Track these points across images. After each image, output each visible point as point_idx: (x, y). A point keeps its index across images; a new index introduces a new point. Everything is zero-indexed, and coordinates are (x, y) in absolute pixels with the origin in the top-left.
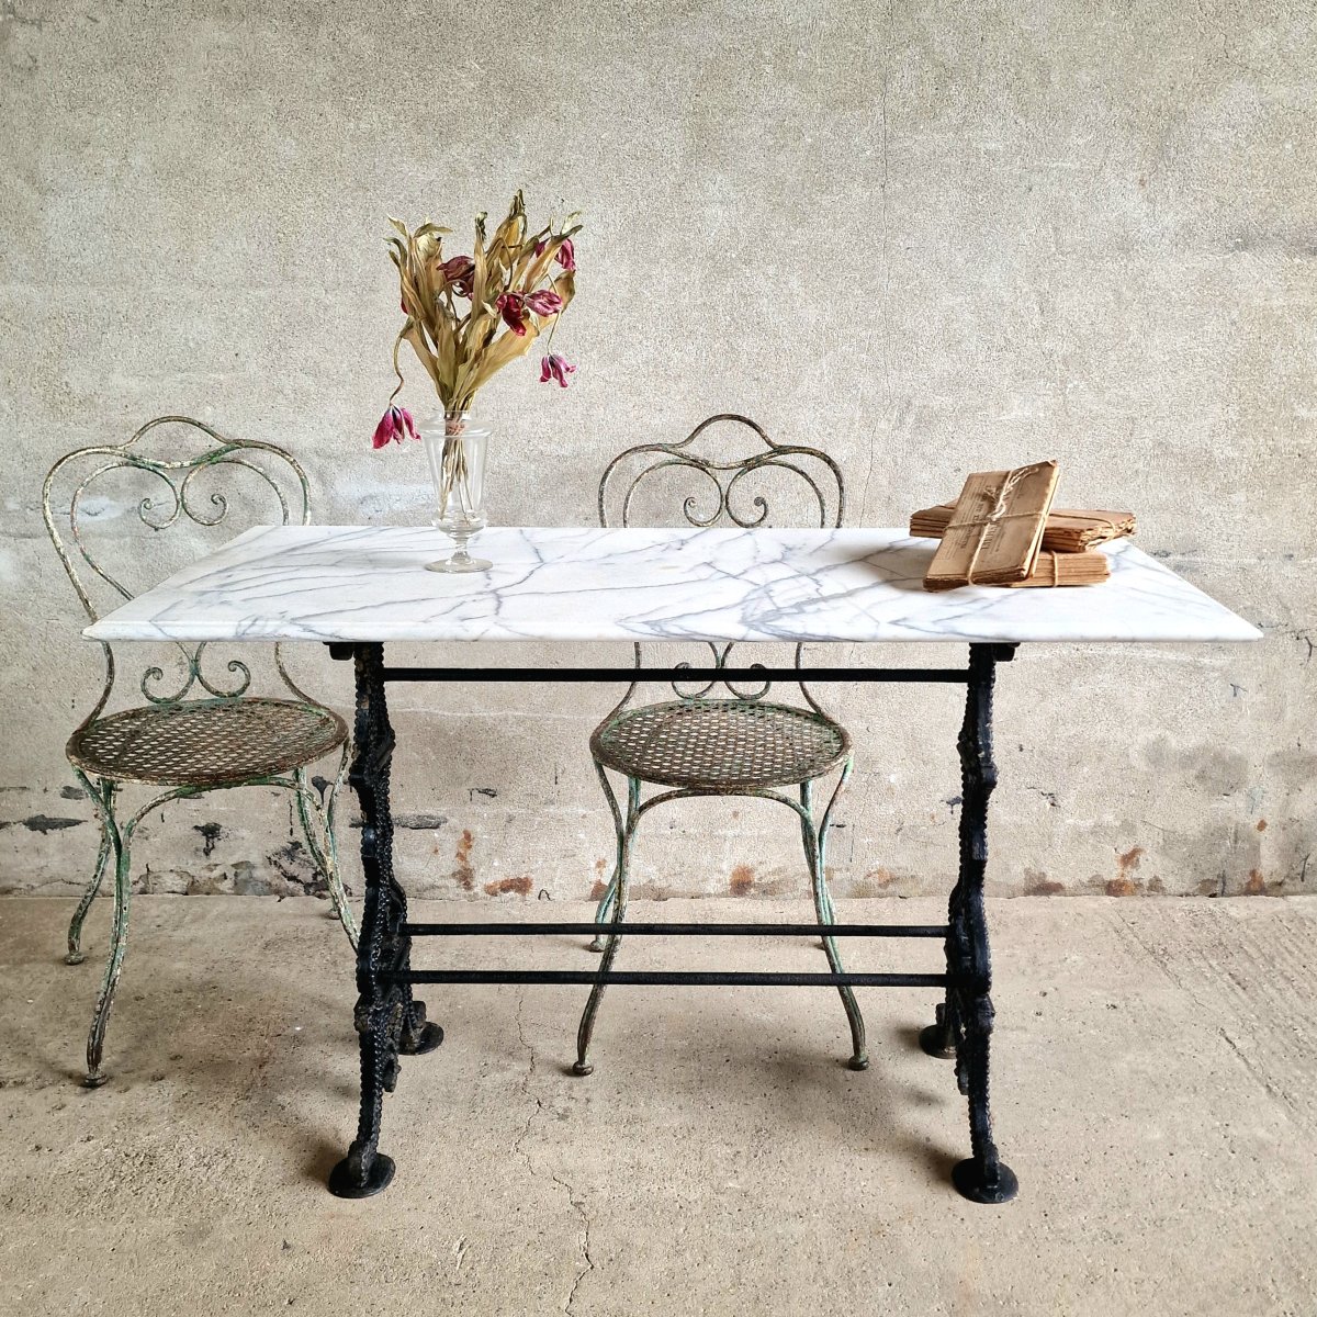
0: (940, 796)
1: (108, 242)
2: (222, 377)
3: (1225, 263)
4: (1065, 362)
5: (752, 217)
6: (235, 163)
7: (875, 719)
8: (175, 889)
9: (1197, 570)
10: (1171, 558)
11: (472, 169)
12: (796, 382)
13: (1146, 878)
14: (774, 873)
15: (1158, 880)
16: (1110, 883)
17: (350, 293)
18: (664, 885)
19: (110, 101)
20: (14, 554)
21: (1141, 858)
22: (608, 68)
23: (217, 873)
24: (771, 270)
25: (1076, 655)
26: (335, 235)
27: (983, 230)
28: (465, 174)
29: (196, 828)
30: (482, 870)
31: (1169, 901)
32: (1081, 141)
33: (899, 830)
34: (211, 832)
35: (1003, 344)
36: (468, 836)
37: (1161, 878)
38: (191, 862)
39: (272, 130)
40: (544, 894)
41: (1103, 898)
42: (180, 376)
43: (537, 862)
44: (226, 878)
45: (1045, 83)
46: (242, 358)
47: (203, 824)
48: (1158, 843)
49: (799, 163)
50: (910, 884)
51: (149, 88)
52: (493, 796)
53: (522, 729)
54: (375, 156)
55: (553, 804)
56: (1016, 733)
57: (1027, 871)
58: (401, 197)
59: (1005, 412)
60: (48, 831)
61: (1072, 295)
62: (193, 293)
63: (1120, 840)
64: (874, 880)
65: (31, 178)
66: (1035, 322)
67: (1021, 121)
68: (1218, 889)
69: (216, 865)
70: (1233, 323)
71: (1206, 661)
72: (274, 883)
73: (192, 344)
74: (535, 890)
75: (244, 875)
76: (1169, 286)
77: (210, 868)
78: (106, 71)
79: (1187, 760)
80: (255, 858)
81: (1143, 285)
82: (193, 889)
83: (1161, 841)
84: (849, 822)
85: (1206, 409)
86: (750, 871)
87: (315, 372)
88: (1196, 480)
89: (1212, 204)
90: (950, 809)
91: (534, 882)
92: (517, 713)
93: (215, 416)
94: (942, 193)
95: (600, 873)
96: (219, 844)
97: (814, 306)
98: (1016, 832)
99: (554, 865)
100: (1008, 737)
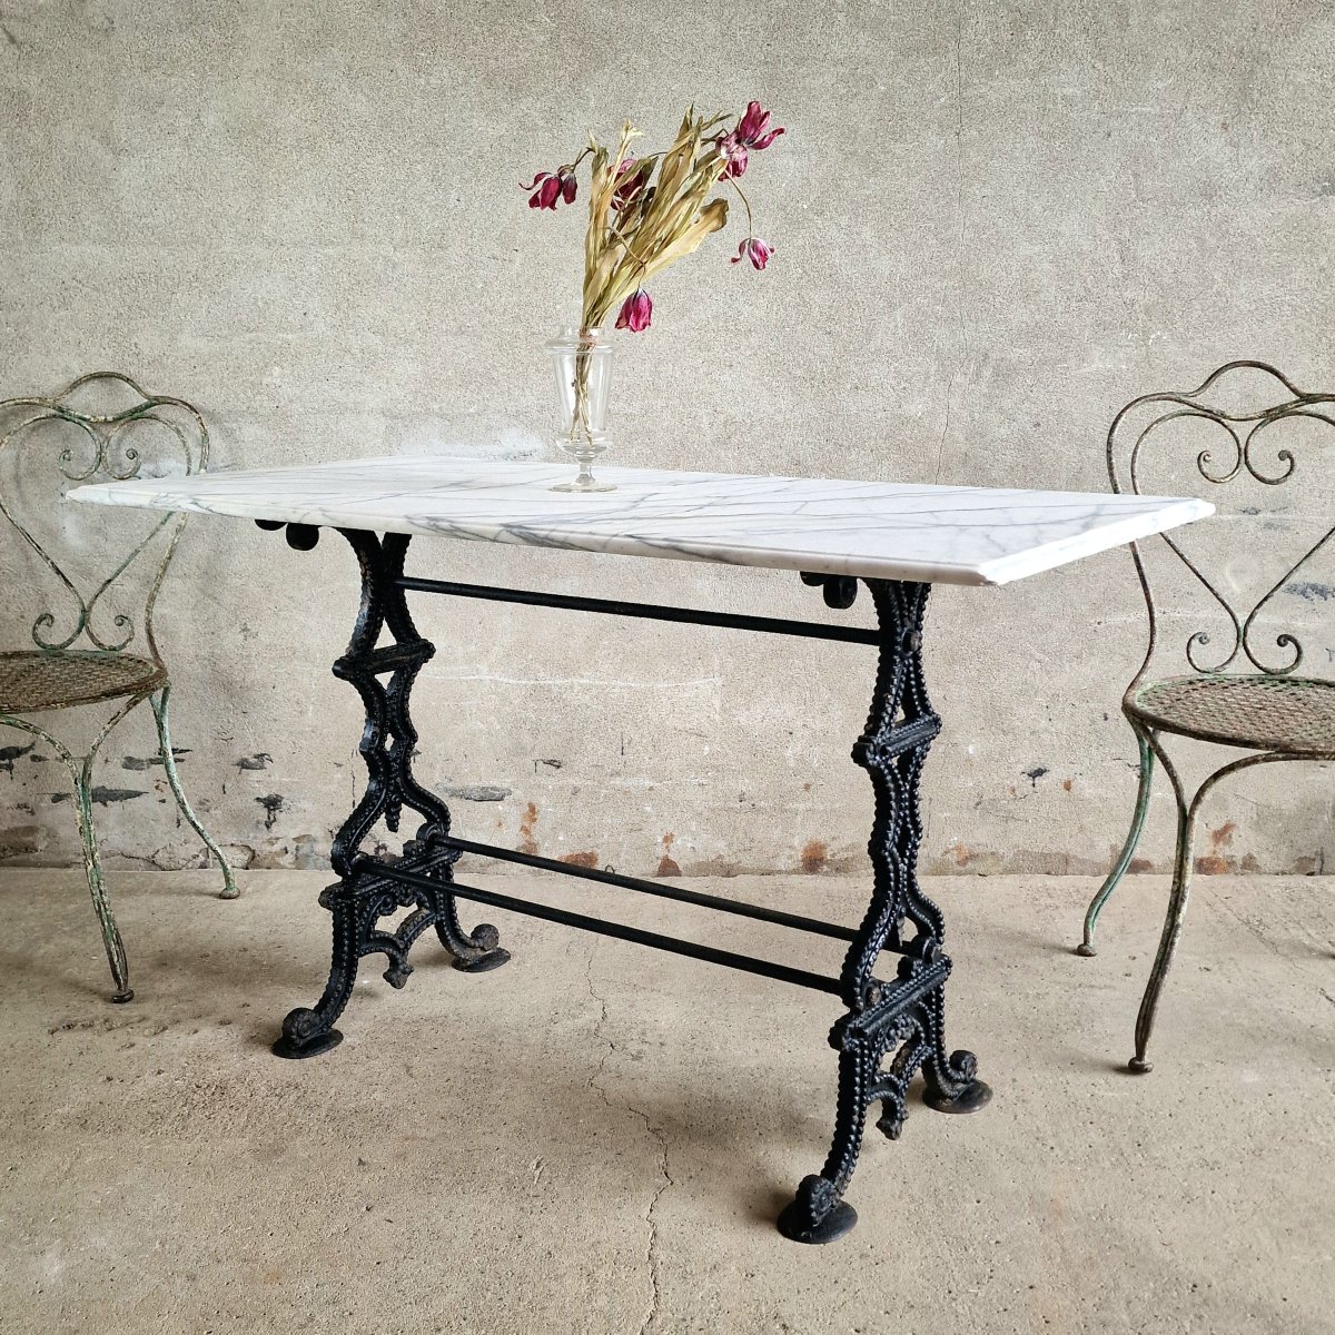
0: (1021, 767)
1: (179, 201)
2: (290, 337)
3: (1312, 208)
4: (1147, 311)
5: (824, 166)
6: (306, 121)
7: (952, 687)
8: (236, 863)
9: (1288, 528)
10: (1260, 515)
11: (541, 123)
12: (869, 335)
13: (1239, 857)
14: (847, 849)
15: (1251, 857)
16: (1202, 860)
17: (419, 251)
18: (734, 861)
19: (184, 61)
20: (80, 518)
21: (1234, 833)
22: (679, 19)
23: (278, 847)
24: (844, 221)
26: (405, 192)
27: (1060, 177)
28: (535, 128)
29: (258, 799)
30: (547, 845)
31: (1264, 879)
32: (1160, 85)
33: (978, 804)
34: (272, 803)
35: (1083, 294)
36: (532, 809)
37: (1255, 855)
38: (252, 835)
39: (343, 86)
40: (611, 870)
41: (1195, 875)
42: (248, 336)
43: (602, 836)
44: (287, 853)
45: (1123, 26)
46: (311, 318)
47: (265, 795)
48: (1252, 818)
49: (872, 111)
50: (990, 861)
51: (223, 48)
52: (558, 767)
53: (587, 697)
54: (444, 112)
55: (620, 775)
56: (1100, 701)
57: (1112, 847)
58: (471, 153)
59: (1085, 364)
60: (108, 803)
61: (1153, 244)
62: (263, 253)
63: (1212, 813)
64: (953, 858)
65: (106, 139)
66: (1115, 271)
67: (1099, 65)
68: (1316, 867)
69: (278, 839)
70: (1322, 270)
71: (1300, 624)
73: (260, 304)
74: (600, 865)
75: (305, 849)
76: (1254, 233)
77: (271, 842)
78: (181, 31)
80: (317, 831)
81: (1227, 231)
82: (253, 862)
83: (1255, 816)
84: (926, 795)
85: (1295, 359)
86: (823, 847)
87: (383, 331)
88: (1286, 434)
89: (1298, 147)
90: (1032, 782)
91: (600, 857)
92: (582, 681)
93: (283, 376)
94: (1018, 140)
95: (667, 847)
96: (280, 816)
97: (887, 257)
98: (1101, 806)
99: (620, 839)
100: (1092, 705)
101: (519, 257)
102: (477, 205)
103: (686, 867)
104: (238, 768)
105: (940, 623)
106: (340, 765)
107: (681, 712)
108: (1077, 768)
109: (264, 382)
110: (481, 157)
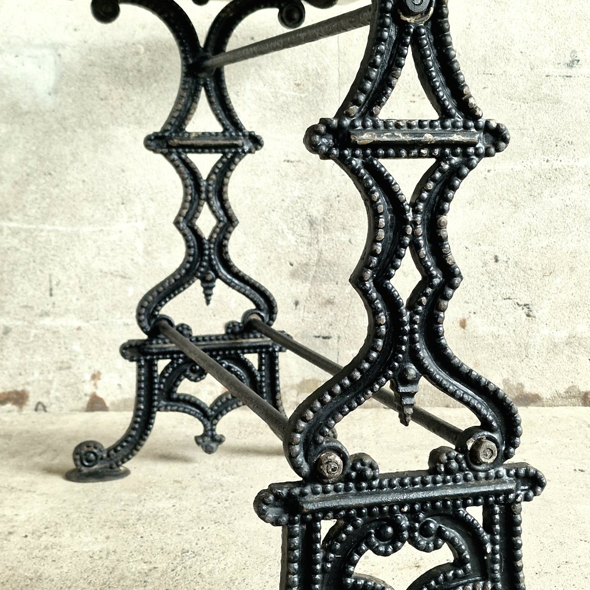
16: (586, 393)
25: (546, 166)
40: (40, 407)
43: (33, 374)
53: (16, 241)
55: (49, 316)
56: (491, 244)
57: (506, 382)
74: (32, 402)
84: (334, 333)
91: (31, 395)
92: (13, 225)
95: (95, 385)
98: (493, 343)
99: (50, 377)
100: (484, 248)
103: (113, 404)
107: (106, 256)
108: (472, 308)
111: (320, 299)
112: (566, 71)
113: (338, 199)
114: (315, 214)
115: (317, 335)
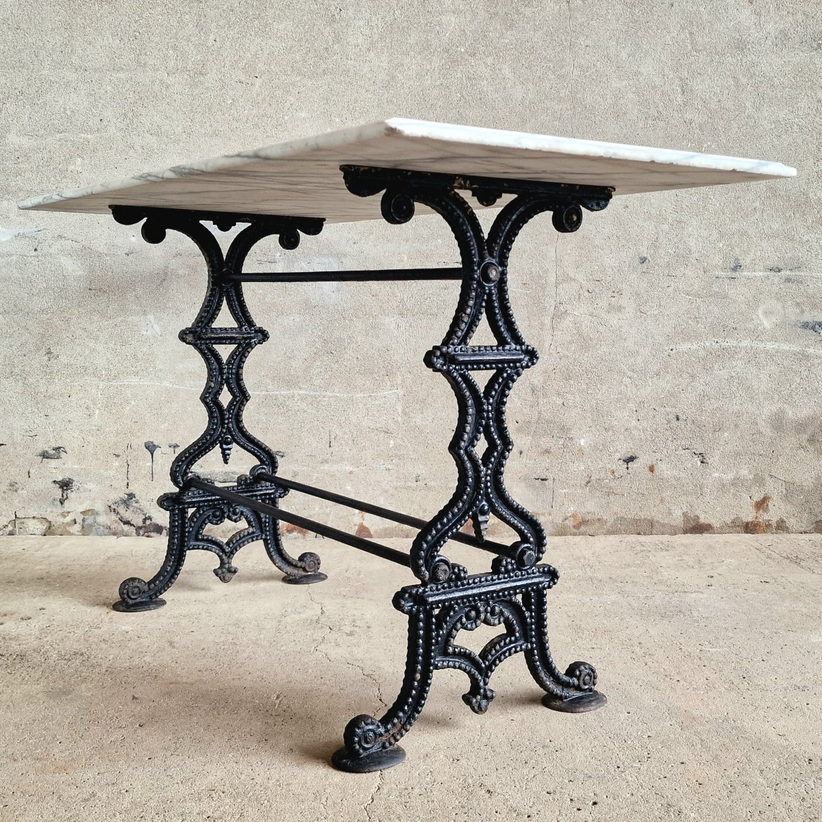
0: (618, 455)
1: (10, 37)
2: (89, 136)
3: (811, 58)
4: (701, 128)
5: (475, 22)
7: (569, 396)
8: (36, 532)
9: (801, 282)
10: (782, 273)
13: (774, 520)
15: (783, 521)
16: (748, 523)
17: (186, 76)
21: (770, 504)
23: (69, 519)
24: (489, 60)
25: (716, 346)
26: (176, 34)
27: (639, 34)
29: (55, 482)
31: (793, 536)
33: (589, 482)
34: (65, 485)
35: (656, 115)
37: (785, 520)
38: (49, 510)
41: (743, 534)
42: (58, 136)
43: (314, 508)
44: (75, 523)
46: (105, 123)
47: (60, 478)
48: (782, 492)
50: (597, 525)
52: (282, 456)
53: (304, 404)
55: (328, 463)
56: (673, 407)
57: (685, 514)
58: (225, 7)
61: (703, 81)
62: (71, 76)
63: (755, 489)
64: (570, 523)
66: (678, 99)
69: (69, 512)
71: (811, 350)
72: (112, 527)
73: (68, 112)
75: (90, 520)
76: (772, 74)
77: (64, 515)
79: (801, 427)
80: (99, 506)
81: (754, 73)
82: (49, 531)
83: (784, 491)
84: (550, 476)
87: (157, 133)
88: (798, 215)
89: (800, 17)
90: (626, 466)
92: (301, 392)
93: (83, 165)
94: (610, 7)
95: (362, 517)
96: (72, 495)
97: (520, 86)
98: (675, 483)
99: (328, 511)
100: (668, 409)
101: (258, 82)
102: (228, 44)
103: (376, 532)
104: (40, 458)
105: (559, 350)
106: (118, 456)
107: (374, 415)
108: (658, 456)
109: (70, 169)
110: (233, 11)
111: (539, 449)
112: (730, 274)
113: (554, 371)
114: (536, 382)
115: (537, 477)
